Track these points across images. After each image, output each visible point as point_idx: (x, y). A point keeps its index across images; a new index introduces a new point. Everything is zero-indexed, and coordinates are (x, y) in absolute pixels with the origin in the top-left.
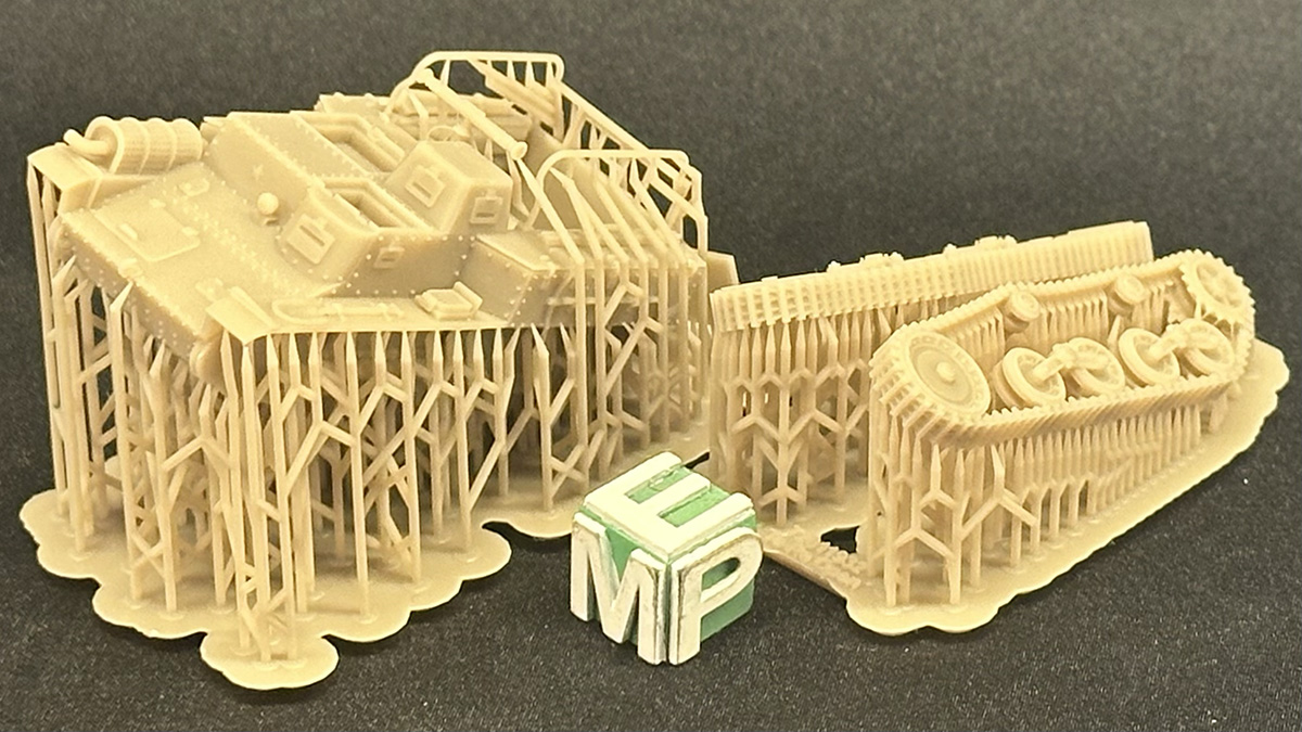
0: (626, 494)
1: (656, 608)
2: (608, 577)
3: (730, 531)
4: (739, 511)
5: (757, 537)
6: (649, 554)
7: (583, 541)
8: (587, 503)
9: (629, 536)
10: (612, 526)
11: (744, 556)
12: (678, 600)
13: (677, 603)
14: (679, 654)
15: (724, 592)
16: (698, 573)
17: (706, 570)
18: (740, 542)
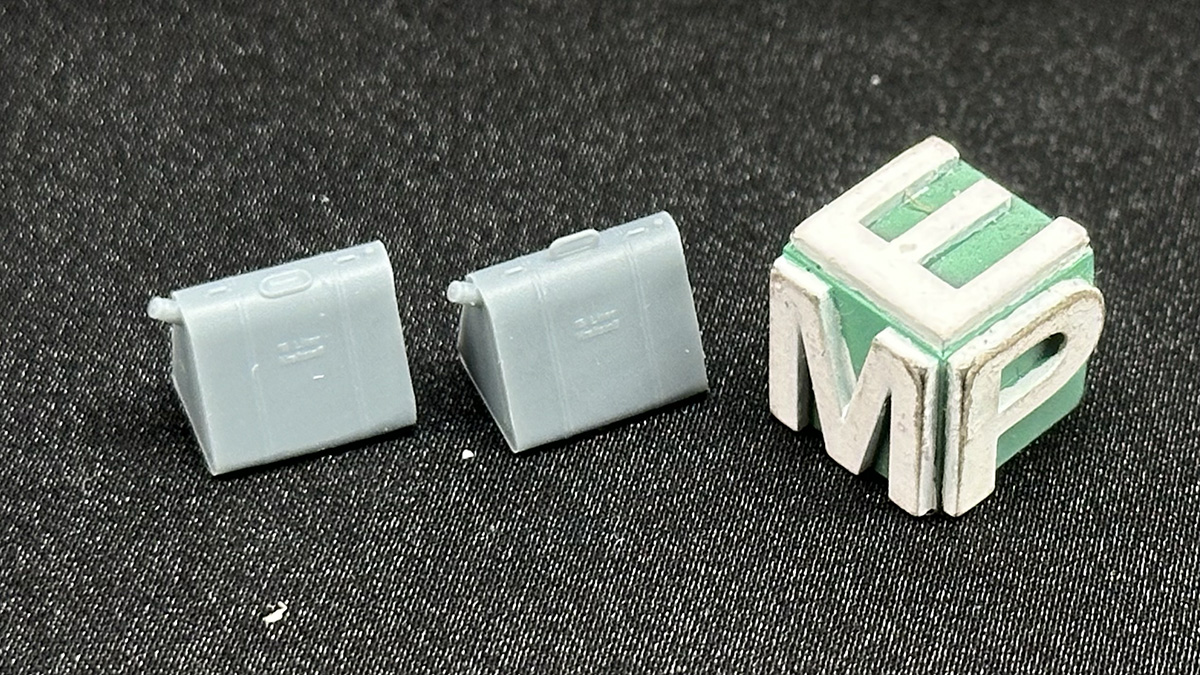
0: (860, 222)
1: (922, 429)
2: (834, 367)
3: (1050, 288)
4: (1065, 251)
5: (1096, 296)
6: (908, 339)
7: (790, 305)
8: (796, 239)
9: (871, 303)
10: (841, 283)
11: (1074, 328)
12: (959, 416)
13: (958, 421)
14: (960, 501)
15: (1037, 391)
16: (995, 369)
17: (1009, 361)
18: (1065, 306)
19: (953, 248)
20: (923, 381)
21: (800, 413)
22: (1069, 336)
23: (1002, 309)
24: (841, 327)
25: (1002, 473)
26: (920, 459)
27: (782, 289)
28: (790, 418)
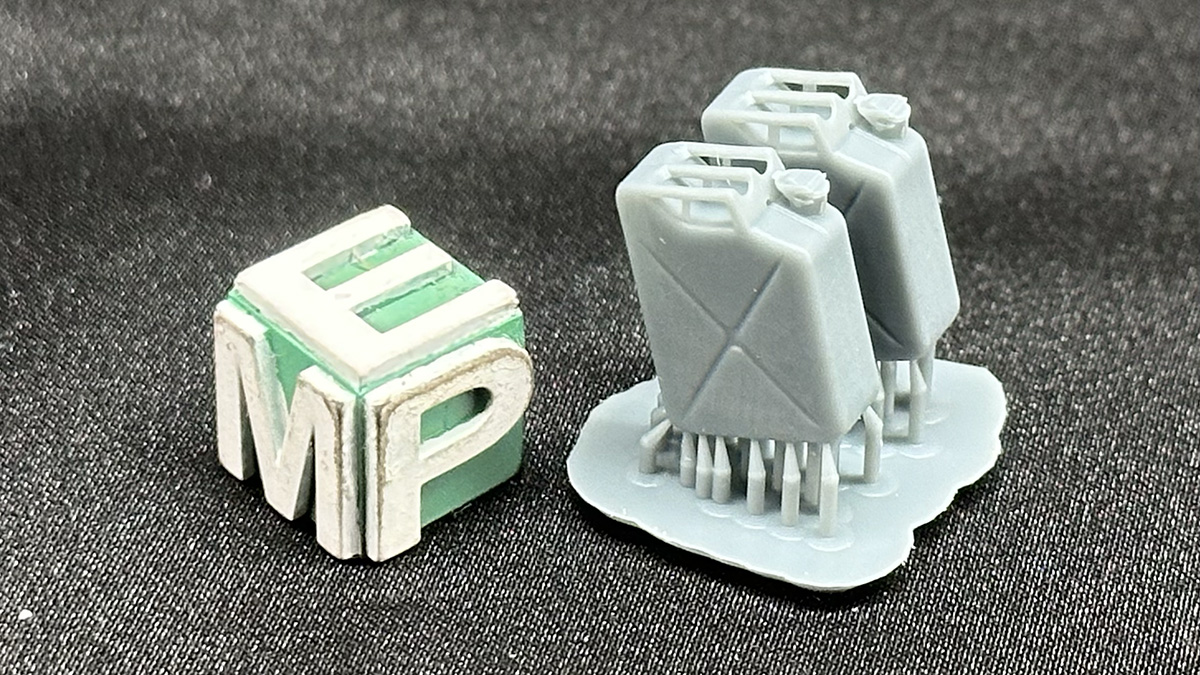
0: (306, 273)
1: (340, 466)
2: (270, 409)
3: (477, 343)
4: (491, 308)
5: (522, 357)
6: (331, 377)
7: (231, 346)
8: (239, 284)
9: (301, 344)
10: (277, 325)
11: (500, 385)
12: (376, 455)
13: (376, 459)
14: (382, 544)
15: (462, 443)
16: (413, 412)
17: (428, 406)
18: (490, 360)
19: (389, 302)
20: (340, 416)
21: (245, 461)
22: (495, 392)
23: (424, 356)
24: (277, 371)
25: (428, 531)
26: (341, 498)
27: (224, 331)
28: (235, 467)
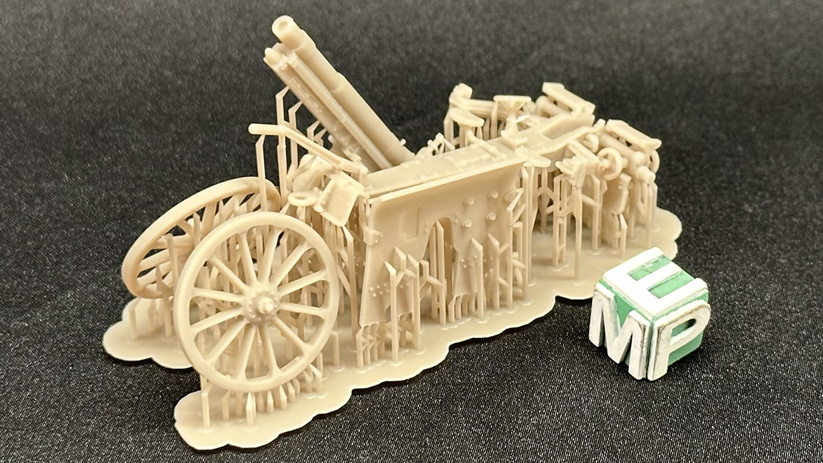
0: (628, 273)
2: (613, 324)
3: (692, 302)
4: (698, 290)
5: (708, 307)
6: (640, 315)
7: (600, 300)
8: (604, 277)
9: (628, 301)
10: (618, 294)
11: (699, 318)
12: (656, 344)
13: (656, 346)
15: (685, 338)
16: (670, 328)
17: (675, 326)
18: (697, 309)
19: (659, 285)
20: (645, 330)
21: (600, 340)
22: (697, 319)
23: (674, 308)
24: (617, 310)
25: (669, 368)
26: (641, 358)
27: (598, 294)
28: (596, 342)
